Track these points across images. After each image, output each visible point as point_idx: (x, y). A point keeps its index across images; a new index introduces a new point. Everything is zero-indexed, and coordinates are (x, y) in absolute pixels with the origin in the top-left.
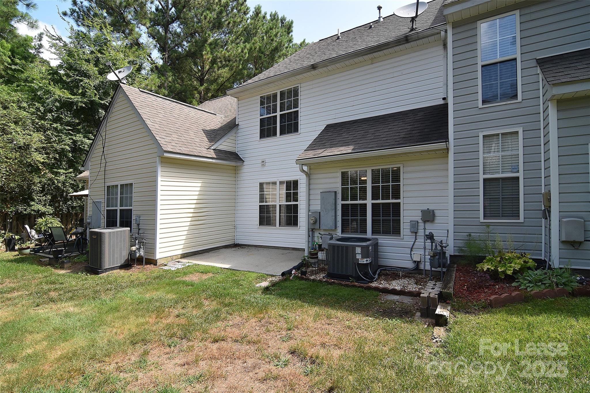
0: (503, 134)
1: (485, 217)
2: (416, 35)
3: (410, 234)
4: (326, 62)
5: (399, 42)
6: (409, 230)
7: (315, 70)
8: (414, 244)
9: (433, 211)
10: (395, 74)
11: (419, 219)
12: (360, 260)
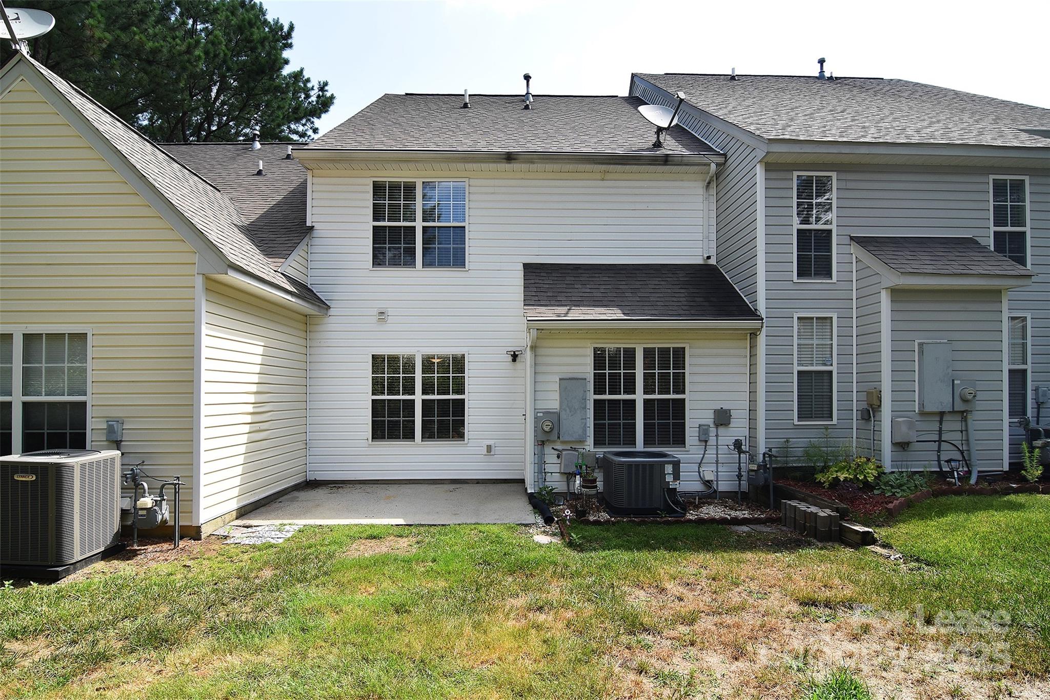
0: (817, 318)
1: (800, 418)
2: (680, 159)
3: (697, 443)
4: (535, 157)
5: (656, 160)
6: (698, 438)
7: (510, 163)
8: (703, 457)
9: (730, 410)
10: (638, 206)
11: (710, 422)
12: (671, 483)
